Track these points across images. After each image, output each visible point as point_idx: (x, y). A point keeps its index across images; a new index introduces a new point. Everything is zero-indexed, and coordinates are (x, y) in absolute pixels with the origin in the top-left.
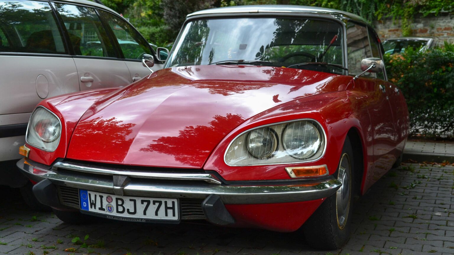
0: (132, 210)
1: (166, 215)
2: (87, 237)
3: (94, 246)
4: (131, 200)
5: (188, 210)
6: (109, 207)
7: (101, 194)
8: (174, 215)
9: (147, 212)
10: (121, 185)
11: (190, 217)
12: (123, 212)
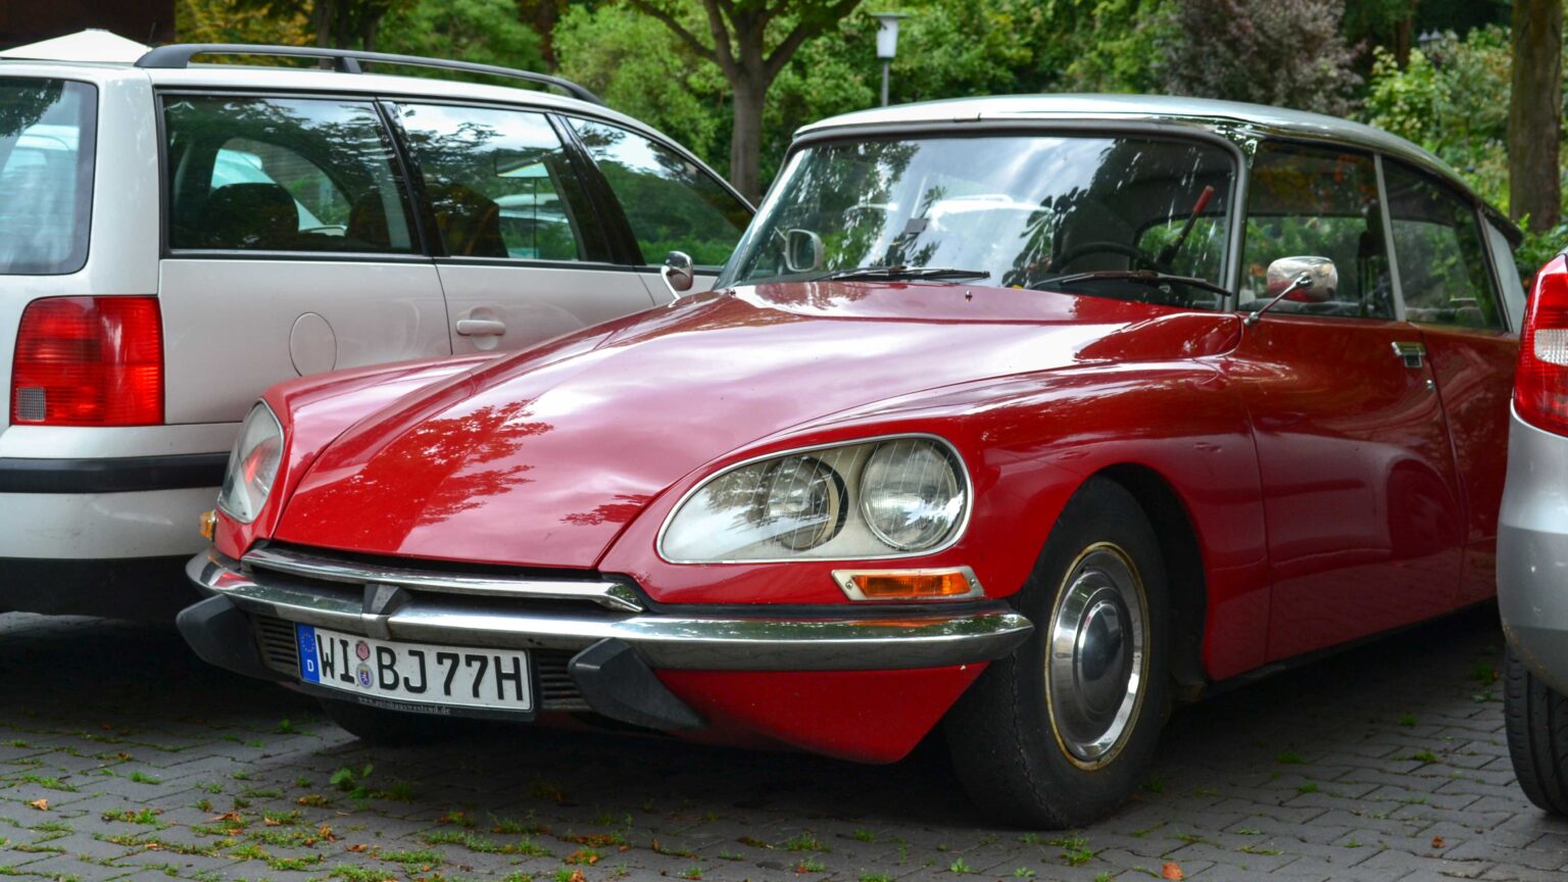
0: (416, 682)
1: (501, 696)
2: (368, 769)
3: (385, 796)
4: (412, 653)
5: (558, 684)
6: (362, 673)
7: (345, 637)
8: (520, 697)
9: (453, 686)
10: (380, 611)
11: (565, 704)
12: (393, 687)
